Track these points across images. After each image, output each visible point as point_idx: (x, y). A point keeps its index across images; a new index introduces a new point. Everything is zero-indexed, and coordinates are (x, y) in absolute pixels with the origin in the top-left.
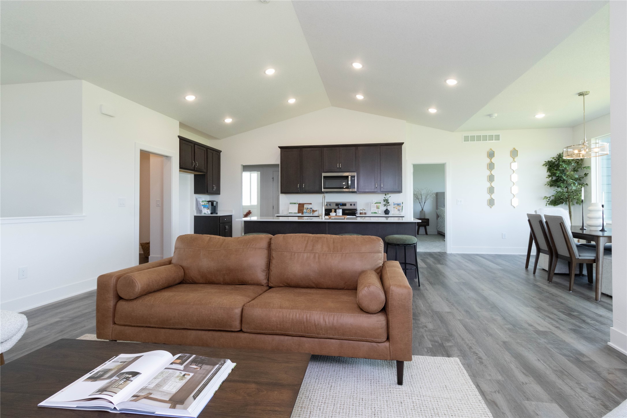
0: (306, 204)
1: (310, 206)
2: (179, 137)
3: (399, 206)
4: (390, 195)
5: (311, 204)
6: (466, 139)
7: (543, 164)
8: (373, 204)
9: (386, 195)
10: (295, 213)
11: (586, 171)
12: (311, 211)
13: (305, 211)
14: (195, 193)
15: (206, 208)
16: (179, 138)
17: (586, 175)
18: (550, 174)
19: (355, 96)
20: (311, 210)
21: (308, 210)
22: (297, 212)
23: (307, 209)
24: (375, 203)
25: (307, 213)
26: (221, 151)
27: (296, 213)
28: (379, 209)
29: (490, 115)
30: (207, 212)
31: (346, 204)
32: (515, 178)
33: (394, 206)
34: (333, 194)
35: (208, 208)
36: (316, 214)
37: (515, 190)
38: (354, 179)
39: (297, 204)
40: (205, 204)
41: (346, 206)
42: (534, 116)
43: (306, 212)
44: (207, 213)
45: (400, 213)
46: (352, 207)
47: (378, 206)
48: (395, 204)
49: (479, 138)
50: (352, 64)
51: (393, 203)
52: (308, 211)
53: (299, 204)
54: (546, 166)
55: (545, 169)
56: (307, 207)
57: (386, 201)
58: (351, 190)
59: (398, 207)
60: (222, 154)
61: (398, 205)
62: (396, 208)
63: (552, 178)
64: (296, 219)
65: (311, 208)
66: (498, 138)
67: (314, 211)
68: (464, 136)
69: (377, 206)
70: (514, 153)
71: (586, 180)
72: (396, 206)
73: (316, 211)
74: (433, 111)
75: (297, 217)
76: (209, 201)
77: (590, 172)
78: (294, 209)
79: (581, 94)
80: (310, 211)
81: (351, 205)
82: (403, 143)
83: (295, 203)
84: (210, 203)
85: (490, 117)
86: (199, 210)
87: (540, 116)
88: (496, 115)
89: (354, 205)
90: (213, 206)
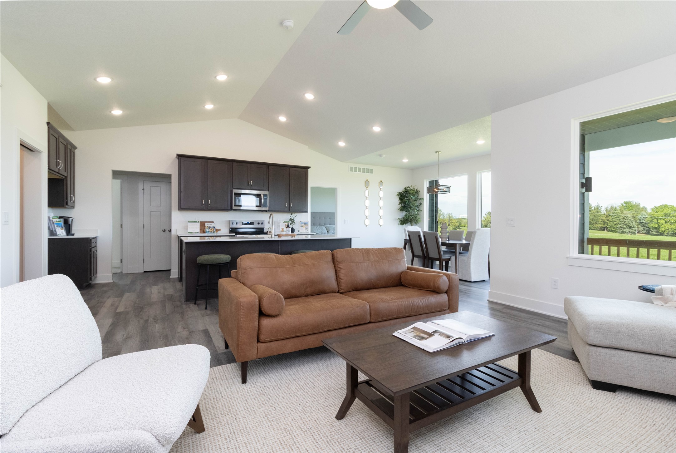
0: (207, 222)
2: (48, 124)
4: (296, 214)
6: (352, 169)
7: (396, 195)
8: (282, 223)
9: (291, 214)
10: (195, 233)
11: (420, 201)
13: (207, 230)
15: (60, 227)
17: (421, 204)
18: (400, 202)
19: (278, 117)
20: (214, 228)
21: (211, 229)
22: (199, 231)
23: (209, 228)
24: (284, 222)
25: (210, 233)
27: (198, 233)
29: (380, 155)
30: (62, 232)
31: (253, 222)
32: (381, 203)
34: (242, 212)
35: (62, 227)
36: (219, 233)
37: (381, 212)
38: (266, 197)
39: (198, 222)
40: (57, 221)
41: (253, 224)
42: (402, 160)
43: (209, 231)
44: (62, 234)
45: (307, 232)
46: (260, 226)
48: (302, 223)
49: (360, 170)
50: (304, 94)
51: (300, 222)
52: (211, 231)
53: (201, 223)
54: (399, 196)
55: (398, 198)
56: (209, 226)
57: (292, 220)
58: (263, 209)
59: (305, 226)
61: (306, 224)
62: (304, 227)
63: (401, 205)
64: (197, 240)
65: (215, 227)
66: (371, 171)
67: (217, 230)
68: (350, 167)
70: (381, 183)
71: (421, 208)
72: (303, 224)
73: (220, 230)
74: (342, 144)
75: (199, 237)
76: (60, 218)
77: (424, 202)
78: (195, 228)
79: (436, 152)
80: (213, 230)
81: (259, 223)
82: (309, 168)
83: (195, 222)
84: (62, 220)
85: (380, 157)
86: (53, 231)
87: (405, 161)
88: (384, 156)
89: (262, 224)
90: (67, 224)
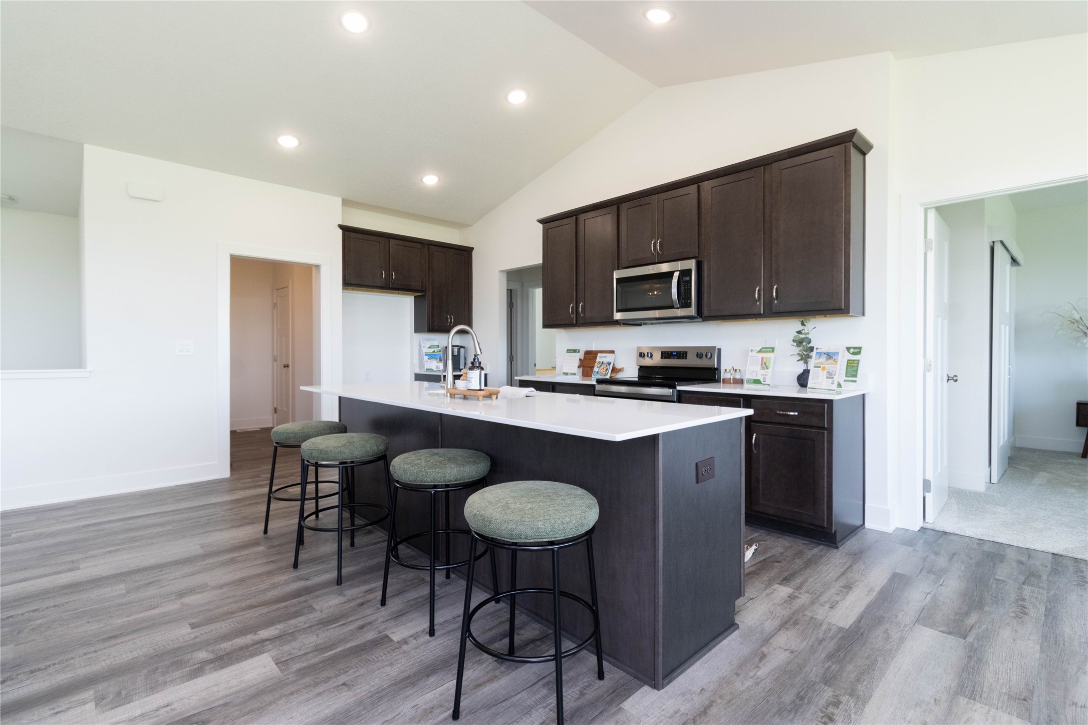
0: (602, 352)
1: (609, 358)
2: (341, 227)
3: (831, 361)
4: (814, 322)
5: (613, 352)
8: (754, 354)
9: (803, 324)
12: (607, 370)
14: (416, 331)
15: (437, 359)
16: (341, 229)
20: (608, 367)
23: (601, 366)
24: (760, 351)
26: (472, 249)
28: (767, 369)
31: (686, 352)
33: (819, 361)
35: (440, 360)
38: (688, 278)
39: (582, 351)
40: (434, 352)
41: (686, 358)
43: (598, 372)
44: (435, 369)
46: (703, 363)
47: (764, 361)
48: (819, 355)
51: (826, 352)
52: (602, 371)
53: (587, 353)
56: (601, 360)
57: (806, 344)
58: (681, 315)
59: (829, 365)
60: (475, 255)
61: (830, 358)
62: (823, 369)
65: (610, 364)
67: (615, 370)
69: (762, 358)
72: (823, 359)
73: (621, 370)
78: (573, 364)
80: (605, 370)
81: (699, 355)
83: (577, 351)
86: (421, 365)
89: (709, 355)
